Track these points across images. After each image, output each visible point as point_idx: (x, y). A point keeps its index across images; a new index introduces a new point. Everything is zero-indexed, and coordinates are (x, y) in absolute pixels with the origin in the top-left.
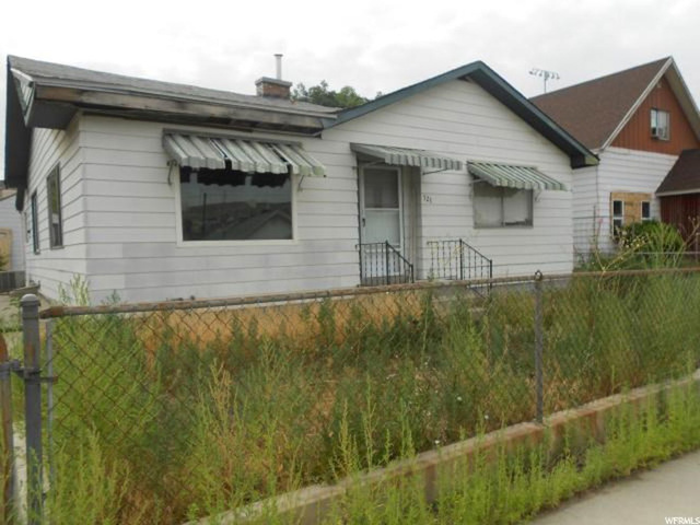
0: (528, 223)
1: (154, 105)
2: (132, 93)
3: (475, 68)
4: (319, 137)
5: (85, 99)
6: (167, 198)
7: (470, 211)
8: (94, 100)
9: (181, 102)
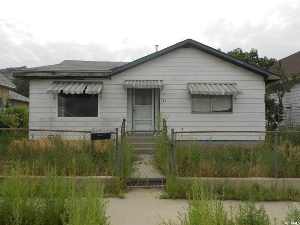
0: (230, 111)
1: (45, 75)
2: (39, 72)
3: (187, 42)
4: (110, 79)
5: (26, 75)
6: (52, 103)
7: (190, 106)
8: (28, 75)
9: (53, 73)
